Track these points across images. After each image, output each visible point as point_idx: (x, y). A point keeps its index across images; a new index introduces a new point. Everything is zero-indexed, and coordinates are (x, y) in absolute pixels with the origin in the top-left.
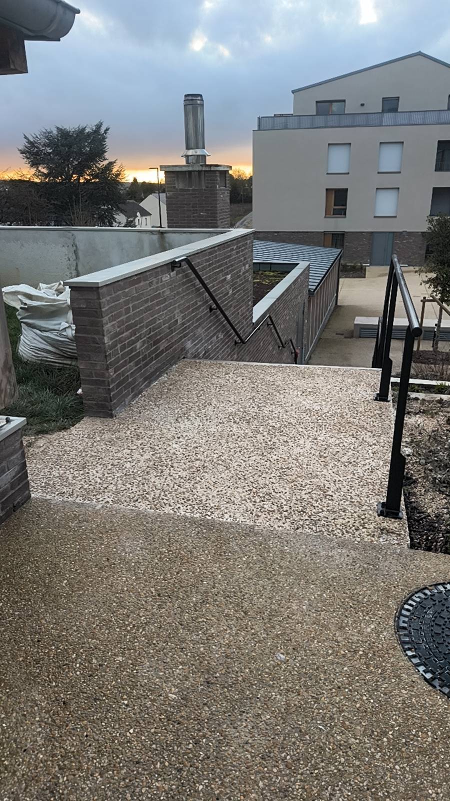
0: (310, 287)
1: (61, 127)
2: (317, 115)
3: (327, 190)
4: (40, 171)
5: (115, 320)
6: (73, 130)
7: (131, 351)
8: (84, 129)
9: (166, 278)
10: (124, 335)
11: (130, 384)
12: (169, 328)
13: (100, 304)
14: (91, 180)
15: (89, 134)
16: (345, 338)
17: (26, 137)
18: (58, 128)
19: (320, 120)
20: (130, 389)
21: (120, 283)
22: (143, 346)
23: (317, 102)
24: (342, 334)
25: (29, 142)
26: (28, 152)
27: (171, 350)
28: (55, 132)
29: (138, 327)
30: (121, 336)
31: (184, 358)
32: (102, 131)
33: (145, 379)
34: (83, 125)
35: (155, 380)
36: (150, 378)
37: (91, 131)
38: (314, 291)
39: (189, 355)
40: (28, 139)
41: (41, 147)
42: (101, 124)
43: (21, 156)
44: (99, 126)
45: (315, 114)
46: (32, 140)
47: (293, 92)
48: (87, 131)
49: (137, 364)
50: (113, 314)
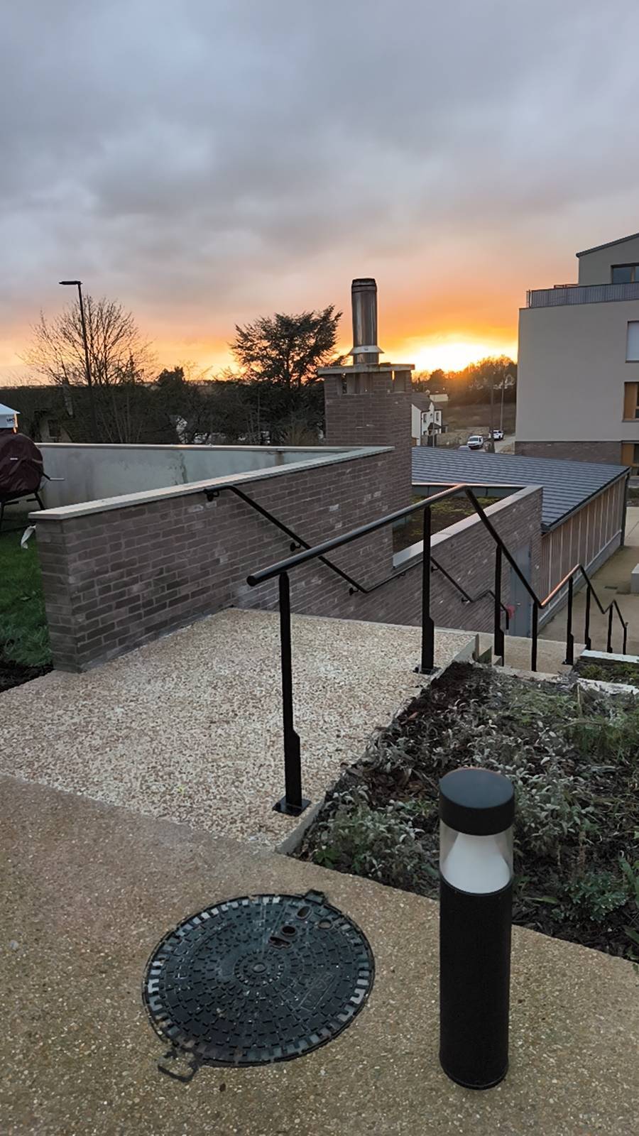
0: (544, 519)
1: (281, 315)
2: (613, 284)
3: (626, 383)
4: (252, 370)
5: (90, 558)
6: (297, 318)
7: (122, 594)
8: (310, 316)
9: (197, 508)
10: (107, 575)
11: (116, 635)
12: (202, 569)
13: (64, 539)
14: (315, 379)
15: (316, 323)
16: (618, 593)
17: (238, 329)
18: (278, 316)
19: (617, 290)
20: (117, 640)
21: (103, 514)
22: (147, 588)
23: (613, 267)
24: (616, 588)
25: (243, 335)
26: (239, 346)
27: (205, 595)
28: (274, 321)
29: (135, 567)
30: (102, 576)
31: (232, 606)
32: (332, 318)
33: (148, 630)
34: (307, 312)
35: (170, 631)
36: (156, 630)
37: (319, 318)
38: (550, 526)
39: (243, 603)
40: (241, 332)
41: (255, 339)
42: (332, 308)
43: (231, 351)
44: (328, 312)
45: (609, 282)
46: (245, 332)
47: (578, 255)
48: (313, 318)
49: (132, 610)
50: (88, 550)
